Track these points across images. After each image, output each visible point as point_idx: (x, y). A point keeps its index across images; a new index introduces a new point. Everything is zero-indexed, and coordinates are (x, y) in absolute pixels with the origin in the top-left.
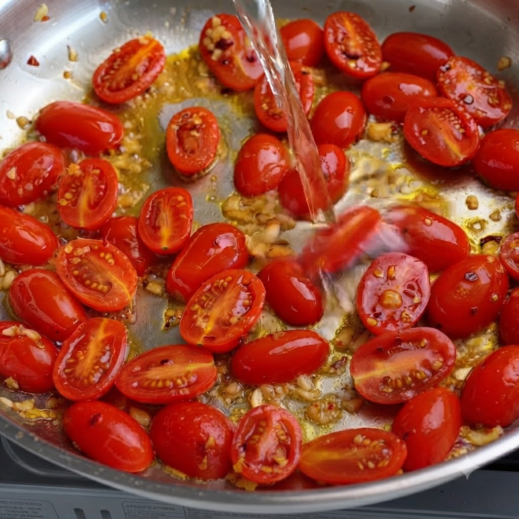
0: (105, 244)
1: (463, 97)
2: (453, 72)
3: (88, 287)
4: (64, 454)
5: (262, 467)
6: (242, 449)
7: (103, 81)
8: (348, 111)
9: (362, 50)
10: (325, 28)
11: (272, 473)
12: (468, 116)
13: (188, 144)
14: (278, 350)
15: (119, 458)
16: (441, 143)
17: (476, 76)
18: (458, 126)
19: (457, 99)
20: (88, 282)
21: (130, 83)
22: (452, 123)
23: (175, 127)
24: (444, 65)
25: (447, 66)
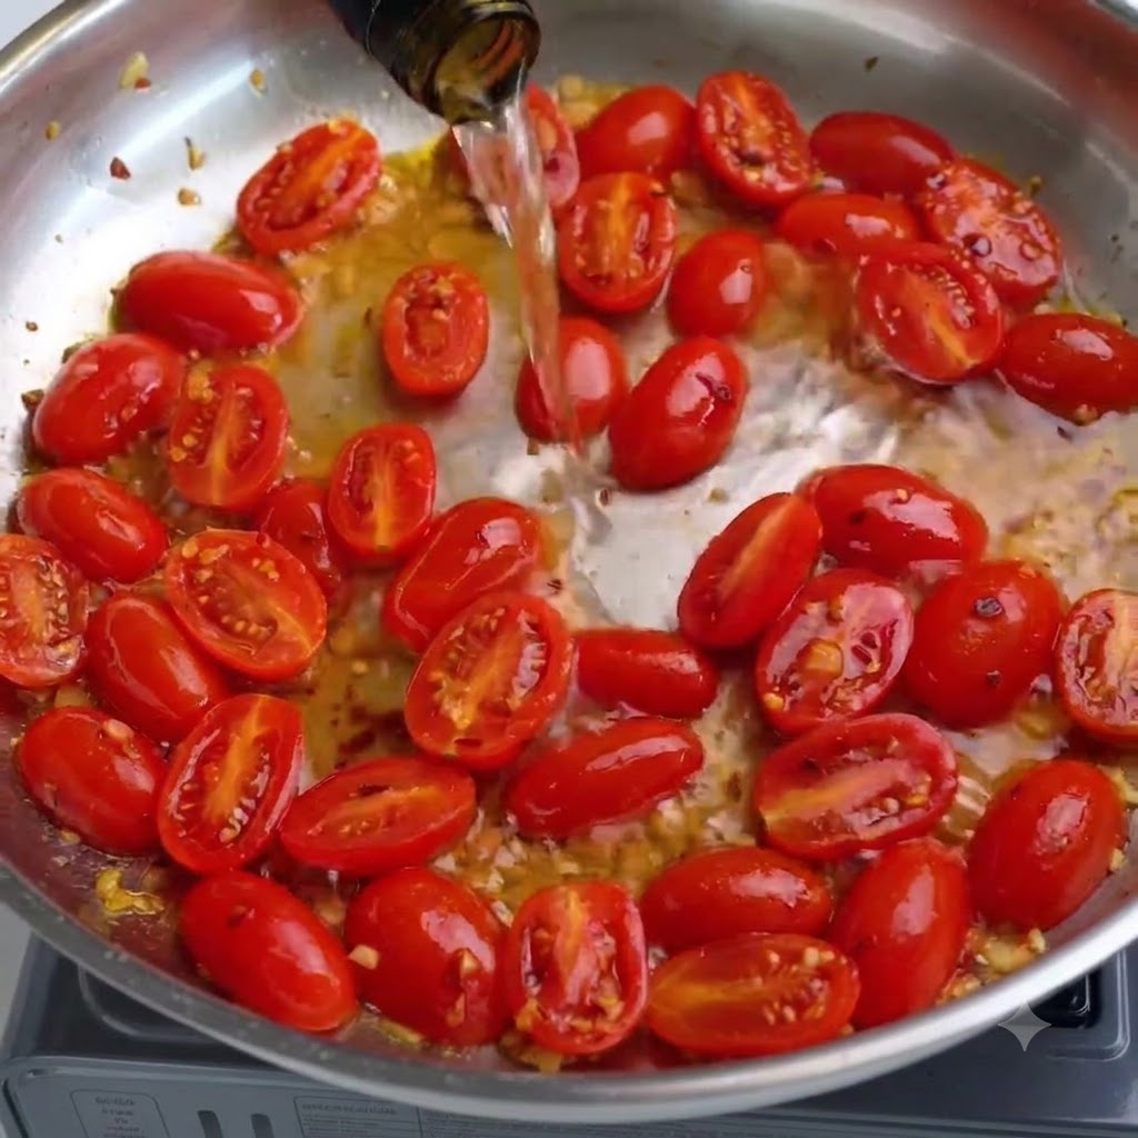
0: (260, 540)
1: (971, 240)
2: (950, 191)
3: (227, 629)
4: (181, 991)
5: (572, 1020)
6: (532, 980)
7: (258, 209)
8: (742, 268)
9: (774, 147)
10: (700, 101)
11: (592, 1032)
12: (982, 281)
13: (428, 337)
14: (605, 762)
15: (290, 1001)
16: (929, 336)
17: (998, 200)
18: (961, 301)
19: (961, 244)
20: (225, 619)
21: (312, 212)
22: (951, 294)
23: (402, 303)
24: (934, 175)
25: (940, 178)
